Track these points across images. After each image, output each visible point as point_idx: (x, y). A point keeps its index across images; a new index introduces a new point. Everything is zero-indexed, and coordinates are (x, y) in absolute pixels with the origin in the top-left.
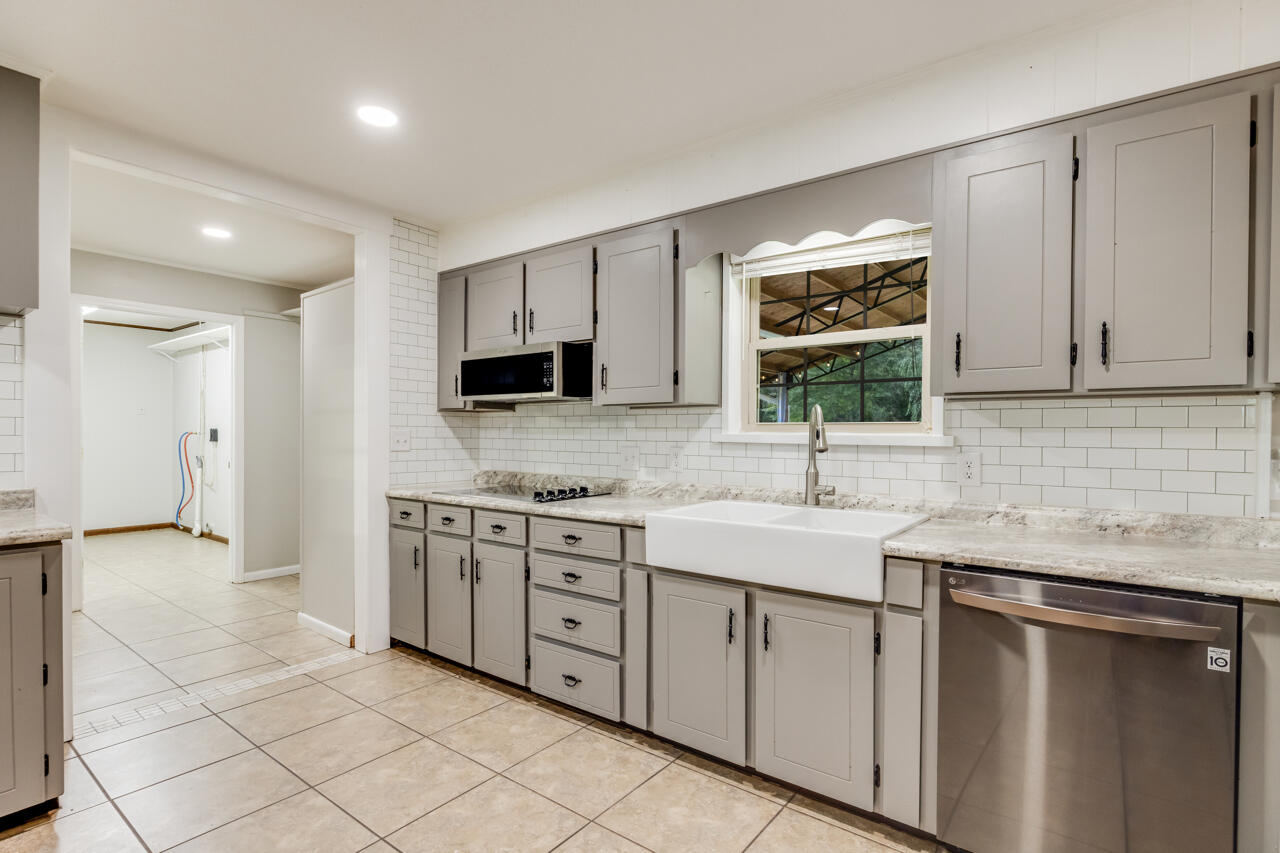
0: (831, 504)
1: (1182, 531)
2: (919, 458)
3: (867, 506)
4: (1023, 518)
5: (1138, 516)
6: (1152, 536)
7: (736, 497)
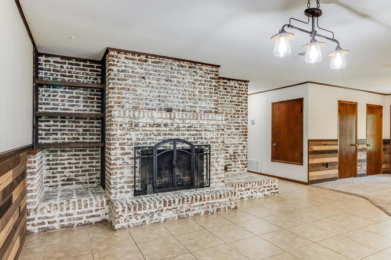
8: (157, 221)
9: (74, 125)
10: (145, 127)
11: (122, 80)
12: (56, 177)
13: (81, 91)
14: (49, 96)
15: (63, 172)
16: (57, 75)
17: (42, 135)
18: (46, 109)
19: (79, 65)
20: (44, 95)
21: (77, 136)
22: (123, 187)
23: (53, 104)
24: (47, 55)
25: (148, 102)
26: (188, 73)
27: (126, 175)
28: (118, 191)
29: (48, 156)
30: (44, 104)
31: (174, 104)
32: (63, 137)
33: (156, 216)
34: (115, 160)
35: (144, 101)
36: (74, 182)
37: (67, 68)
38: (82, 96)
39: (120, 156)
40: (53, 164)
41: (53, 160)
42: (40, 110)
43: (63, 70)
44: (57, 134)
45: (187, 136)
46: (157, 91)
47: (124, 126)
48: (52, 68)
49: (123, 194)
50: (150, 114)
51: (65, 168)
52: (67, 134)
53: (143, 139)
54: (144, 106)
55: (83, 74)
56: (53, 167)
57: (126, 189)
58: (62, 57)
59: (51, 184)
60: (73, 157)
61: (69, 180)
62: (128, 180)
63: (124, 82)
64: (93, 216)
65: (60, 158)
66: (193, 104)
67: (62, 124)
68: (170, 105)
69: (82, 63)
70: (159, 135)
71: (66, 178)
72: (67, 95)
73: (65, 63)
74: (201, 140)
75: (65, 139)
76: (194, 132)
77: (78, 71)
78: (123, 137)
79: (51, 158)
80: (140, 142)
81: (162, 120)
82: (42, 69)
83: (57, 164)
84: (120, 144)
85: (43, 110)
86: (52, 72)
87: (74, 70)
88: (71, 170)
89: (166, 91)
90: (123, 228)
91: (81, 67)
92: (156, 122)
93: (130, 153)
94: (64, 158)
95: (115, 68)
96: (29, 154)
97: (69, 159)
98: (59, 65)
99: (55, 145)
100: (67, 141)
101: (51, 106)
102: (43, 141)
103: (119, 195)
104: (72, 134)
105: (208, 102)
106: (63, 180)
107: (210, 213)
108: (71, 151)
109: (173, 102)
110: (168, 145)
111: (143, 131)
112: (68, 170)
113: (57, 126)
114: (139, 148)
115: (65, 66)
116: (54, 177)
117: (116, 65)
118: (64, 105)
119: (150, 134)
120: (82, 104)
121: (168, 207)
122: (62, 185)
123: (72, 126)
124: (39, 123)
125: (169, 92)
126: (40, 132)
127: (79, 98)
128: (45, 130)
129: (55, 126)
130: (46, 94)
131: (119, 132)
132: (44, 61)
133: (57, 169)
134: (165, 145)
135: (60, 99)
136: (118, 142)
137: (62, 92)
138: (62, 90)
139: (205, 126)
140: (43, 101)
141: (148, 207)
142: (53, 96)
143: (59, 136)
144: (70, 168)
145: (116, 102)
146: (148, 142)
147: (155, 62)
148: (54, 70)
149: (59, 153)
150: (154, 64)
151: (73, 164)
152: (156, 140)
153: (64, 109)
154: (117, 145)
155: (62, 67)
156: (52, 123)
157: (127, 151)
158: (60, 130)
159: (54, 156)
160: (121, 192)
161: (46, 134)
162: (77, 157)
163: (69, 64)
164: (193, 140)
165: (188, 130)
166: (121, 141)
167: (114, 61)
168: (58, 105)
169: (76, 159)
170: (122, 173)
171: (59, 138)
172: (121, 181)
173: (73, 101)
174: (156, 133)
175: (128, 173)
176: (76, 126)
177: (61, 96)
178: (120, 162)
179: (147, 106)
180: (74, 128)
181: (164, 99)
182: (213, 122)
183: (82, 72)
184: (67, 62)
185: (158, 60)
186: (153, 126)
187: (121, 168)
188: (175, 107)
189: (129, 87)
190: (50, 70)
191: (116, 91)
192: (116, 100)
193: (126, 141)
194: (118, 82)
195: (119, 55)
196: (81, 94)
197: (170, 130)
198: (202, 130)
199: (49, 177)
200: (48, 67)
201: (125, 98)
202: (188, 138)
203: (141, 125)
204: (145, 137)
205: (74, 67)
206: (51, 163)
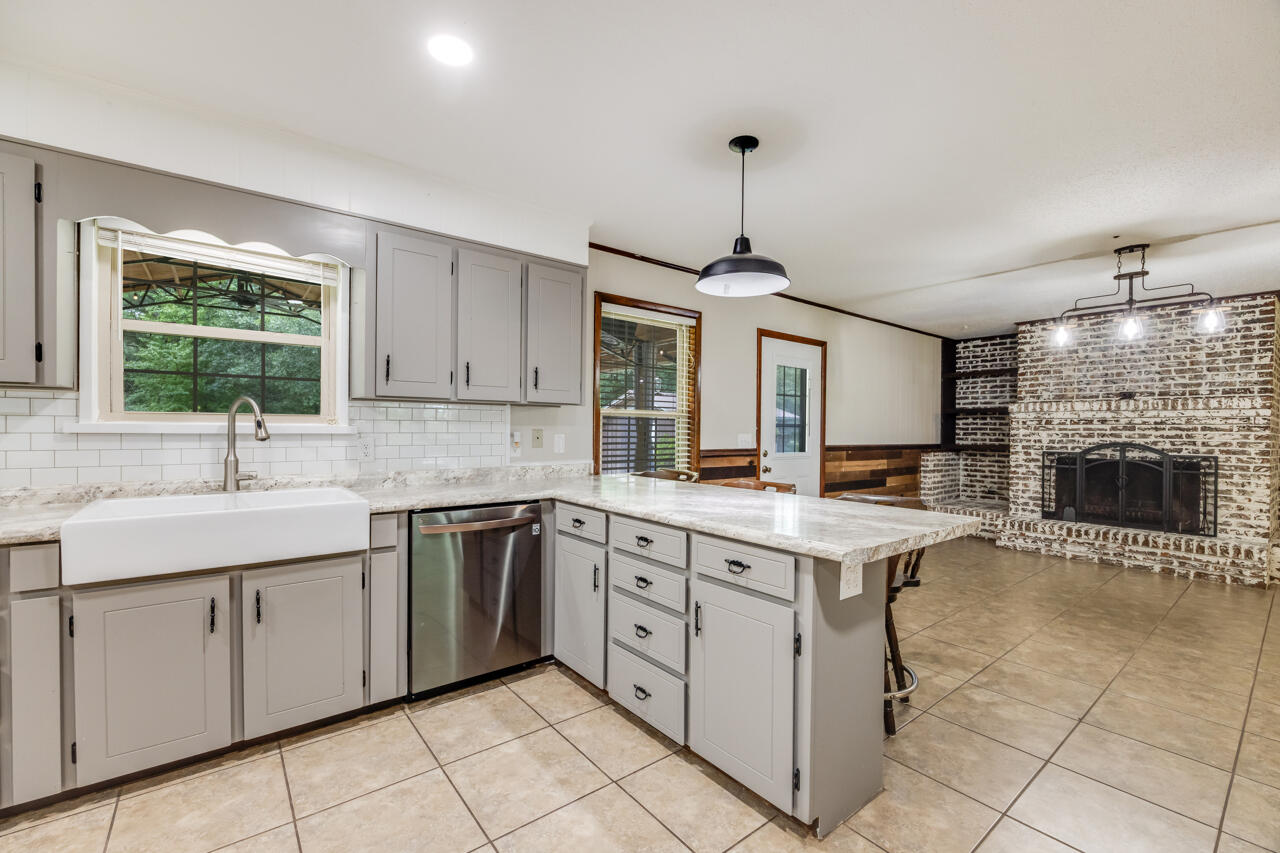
0: (247, 488)
1: (481, 476)
2: (327, 443)
3: (285, 486)
4: (405, 480)
5: (463, 471)
6: (469, 481)
7: (112, 495)
8: (1059, 554)
9: (998, 422)
10: (1064, 424)
11: (1038, 360)
12: (975, 486)
13: (1008, 378)
14: (968, 388)
15: (983, 482)
16: (977, 362)
17: (959, 434)
18: (964, 404)
19: (1005, 343)
20: (962, 388)
21: (1001, 437)
22: (1026, 504)
23: (972, 398)
24: (966, 341)
25: (1082, 386)
26: (1175, 326)
27: (1031, 488)
28: (1020, 507)
29: (967, 459)
30: (961, 398)
31: (1139, 384)
32: (983, 437)
33: (1056, 546)
34: (1016, 466)
35: (1075, 386)
36: (996, 496)
37: (989, 351)
38: (1008, 384)
39: (1023, 463)
40: (971, 470)
41: (972, 465)
42: (957, 406)
43: (984, 354)
44: (976, 434)
45: (1152, 439)
46: (1101, 367)
47: (1028, 423)
48: (971, 355)
49: (1027, 513)
50: (1069, 405)
51: (986, 477)
52: (988, 434)
53: (1059, 442)
54: (1076, 392)
55: (1010, 354)
56: (972, 473)
57: (1031, 507)
58: (983, 339)
59: (969, 494)
60: (996, 464)
61: (990, 492)
62: (1035, 495)
63: (1040, 363)
64: (987, 531)
65: (979, 464)
66: (1190, 379)
67: (983, 422)
68: (1128, 387)
69: (1008, 341)
70: (1090, 436)
71: (986, 490)
72: (989, 385)
73: (986, 345)
74: (1191, 447)
75: (985, 440)
76: (1173, 433)
77: (1003, 352)
78: (1028, 438)
79: (969, 462)
80: (1056, 445)
81: (1094, 413)
82: (960, 358)
83: (976, 471)
84: (1024, 447)
85: (961, 406)
86: (971, 359)
87: (998, 351)
88: (993, 480)
89: (1122, 364)
90: (1006, 548)
91: (1008, 345)
92: (1082, 417)
93: (1038, 460)
94: (984, 464)
95: (1027, 348)
96: (923, 452)
97: (990, 466)
98: (979, 349)
99: (974, 447)
100: (988, 442)
101: (970, 401)
102: (961, 442)
103: (1020, 512)
104: (995, 434)
105: (1238, 371)
106: (983, 492)
107: (1176, 575)
108: (994, 456)
109: (1137, 381)
110: (1108, 452)
111: (1060, 430)
112: (990, 480)
113: (977, 424)
114: (1052, 454)
115: (987, 349)
116: (972, 486)
117: (1029, 343)
118: (985, 398)
119: (1073, 435)
120: (1008, 395)
121: (1074, 538)
122: (982, 497)
123: (995, 424)
124: (957, 421)
125: (1128, 365)
126: (957, 431)
127: (1004, 386)
128: (963, 429)
129: (974, 424)
130: (965, 386)
131: (1022, 432)
132: (963, 348)
133: (976, 476)
134: (1102, 452)
135: (980, 391)
136: (1020, 445)
137: (982, 382)
138: (982, 379)
139: (1203, 422)
140: (962, 395)
141: (1040, 529)
142: (973, 388)
143: (979, 436)
144: (992, 477)
145: (1027, 392)
146: (1070, 446)
147: (1097, 323)
148: (973, 357)
149: (978, 457)
150: (1095, 327)
151: (995, 472)
152: (1084, 443)
153: (985, 403)
154: (1019, 449)
155: (983, 351)
156: (970, 420)
157: (1033, 456)
158: (980, 429)
159: (973, 460)
160: (1024, 510)
161: (964, 434)
162: (1001, 465)
163: (992, 345)
164: (1168, 446)
165: (1156, 429)
166: (1024, 443)
167: (1025, 338)
168: (977, 398)
169: (999, 467)
170: (1025, 485)
171: (979, 438)
172: (1024, 495)
173: (996, 392)
174: (1084, 433)
175: (1034, 485)
176: (1001, 424)
177: (982, 387)
178: (1024, 470)
179: (1082, 393)
180: (997, 427)
181: (1115, 378)
182: (1227, 413)
183: (1008, 352)
184: (989, 343)
185: (1103, 319)
186: (1078, 423)
187: (1024, 478)
188: (1143, 390)
189: (1049, 369)
190: (968, 357)
191: (1028, 376)
192: (1027, 389)
193: (1032, 443)
194: (1032, 364)
195: (1034, 328)
196: (1006, 381)
197: (1113, 429)
198: (1195, 429)
199: (967, 486)
200: (967, 354)
201: (1043, 384)
202: (1155, 443)
203: (1056, 422)
204: (1064, 439)
205: (998, 347)
206: (969, 468)
